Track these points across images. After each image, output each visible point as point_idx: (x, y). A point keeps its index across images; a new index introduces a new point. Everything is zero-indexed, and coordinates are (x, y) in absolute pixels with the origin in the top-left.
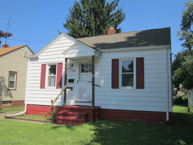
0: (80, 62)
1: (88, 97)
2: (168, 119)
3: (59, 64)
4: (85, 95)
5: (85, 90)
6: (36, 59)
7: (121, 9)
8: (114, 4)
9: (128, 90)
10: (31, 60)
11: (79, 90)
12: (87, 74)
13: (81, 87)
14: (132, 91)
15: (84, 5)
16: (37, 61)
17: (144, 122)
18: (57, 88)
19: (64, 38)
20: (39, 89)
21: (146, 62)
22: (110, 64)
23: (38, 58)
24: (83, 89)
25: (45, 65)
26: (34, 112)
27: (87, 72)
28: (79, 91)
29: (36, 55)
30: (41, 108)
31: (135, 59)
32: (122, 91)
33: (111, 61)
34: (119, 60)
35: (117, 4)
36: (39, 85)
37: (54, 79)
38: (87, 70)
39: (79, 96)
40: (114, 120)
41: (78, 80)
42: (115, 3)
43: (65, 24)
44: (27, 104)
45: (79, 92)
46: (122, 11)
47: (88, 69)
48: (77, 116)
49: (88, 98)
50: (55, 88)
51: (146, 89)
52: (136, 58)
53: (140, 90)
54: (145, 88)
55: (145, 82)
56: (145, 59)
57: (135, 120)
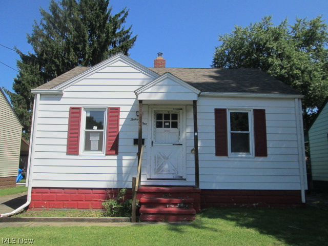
0: (155, 109)
1: (174, 170)
2: (304, 200)
3: (111, 109)
4: (166, 166)
5: (167, 158)
6: (55, 96)
7: (130, 29)
8: (119, 18)
9: (242, 158)
10: (42, 96)
11: (155, 158)
12: (168, 131)
13: (160, 153)
14: (248, 160)
15: (71, 10)
16: (59, 100)
17: (269, 206)
18: (106, 155)
19: (120, 63)
20: (64, 155)
21: (268, 117)
22: (213, 116)
23: (62, 95)
24: (163, 157)
25: (79, 109)
26: (53, 202)
27: (168, 127)
28: (155, 160)
29: (56, 89)
30: (68, 195)
31: (252, 111)
32: (232, 159)
33: (214, 111)
34: (227, 111)
35: (123, 20)
36: (65, 149)
37: (98, 138)
38: (167, 124)
39: (155, 169)
40: (221, 206)
41: (153, 140)
42: (121, 17)
43: (31, 36)
44: (32, 188)
45: (155, 162)
46: (130, 32)
47: (169, 122)
48: (179, 205)
49: (173, 172)
50: (105, 155)
51: (270, 157)
52: (254, 110)
53: (261, 159)
54: (268, 155)
55: (268, 146)
56: (266, 112)
57: (254, 204)
